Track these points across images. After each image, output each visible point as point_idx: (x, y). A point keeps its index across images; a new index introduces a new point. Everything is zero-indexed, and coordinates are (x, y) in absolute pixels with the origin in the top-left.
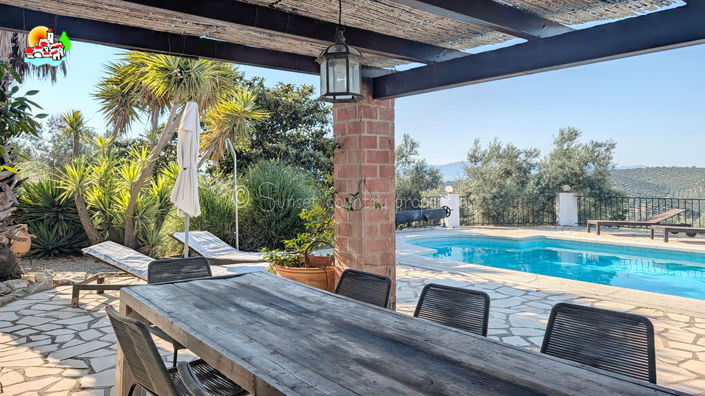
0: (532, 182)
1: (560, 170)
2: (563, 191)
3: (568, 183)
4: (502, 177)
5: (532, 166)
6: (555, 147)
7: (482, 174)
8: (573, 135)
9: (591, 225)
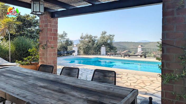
0: (95, 44)
1: (102, 41)
2: (102, 46)
3: (104, 44)
4: (88, 43)
5: (95, 40)
6: (101, 36)
7: (83, 42)
8: (105, 33)
9: (108, 54)
